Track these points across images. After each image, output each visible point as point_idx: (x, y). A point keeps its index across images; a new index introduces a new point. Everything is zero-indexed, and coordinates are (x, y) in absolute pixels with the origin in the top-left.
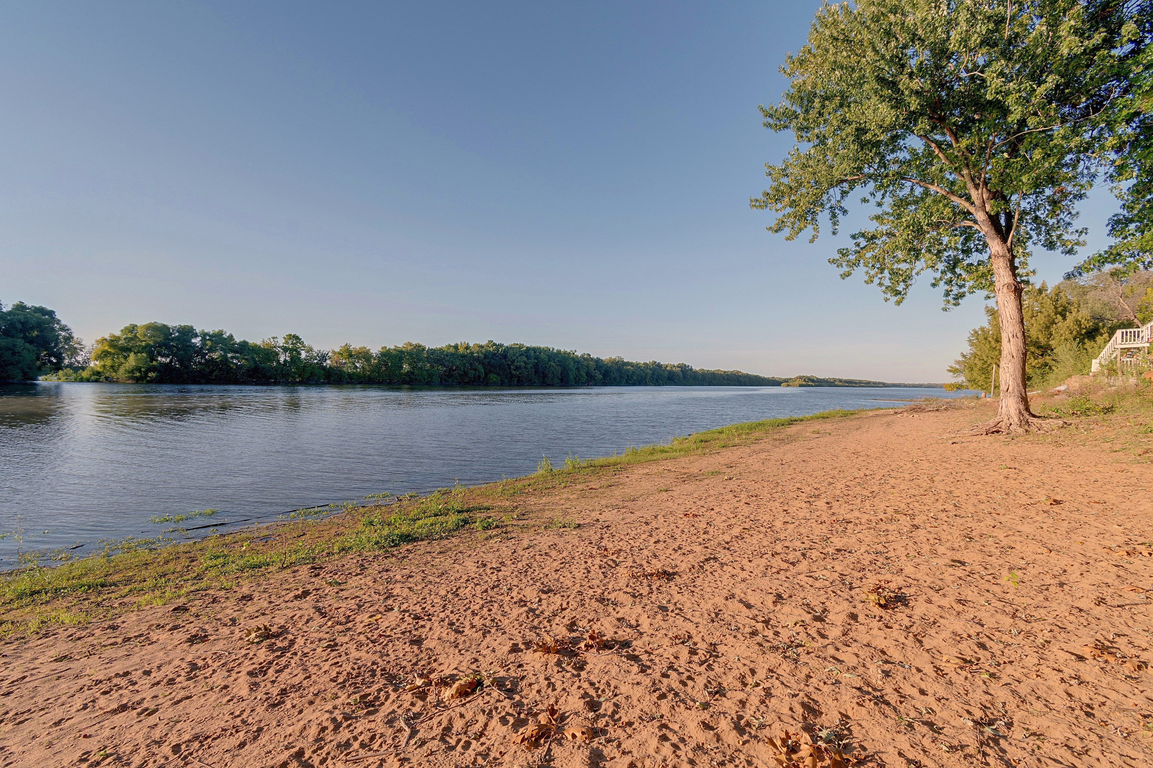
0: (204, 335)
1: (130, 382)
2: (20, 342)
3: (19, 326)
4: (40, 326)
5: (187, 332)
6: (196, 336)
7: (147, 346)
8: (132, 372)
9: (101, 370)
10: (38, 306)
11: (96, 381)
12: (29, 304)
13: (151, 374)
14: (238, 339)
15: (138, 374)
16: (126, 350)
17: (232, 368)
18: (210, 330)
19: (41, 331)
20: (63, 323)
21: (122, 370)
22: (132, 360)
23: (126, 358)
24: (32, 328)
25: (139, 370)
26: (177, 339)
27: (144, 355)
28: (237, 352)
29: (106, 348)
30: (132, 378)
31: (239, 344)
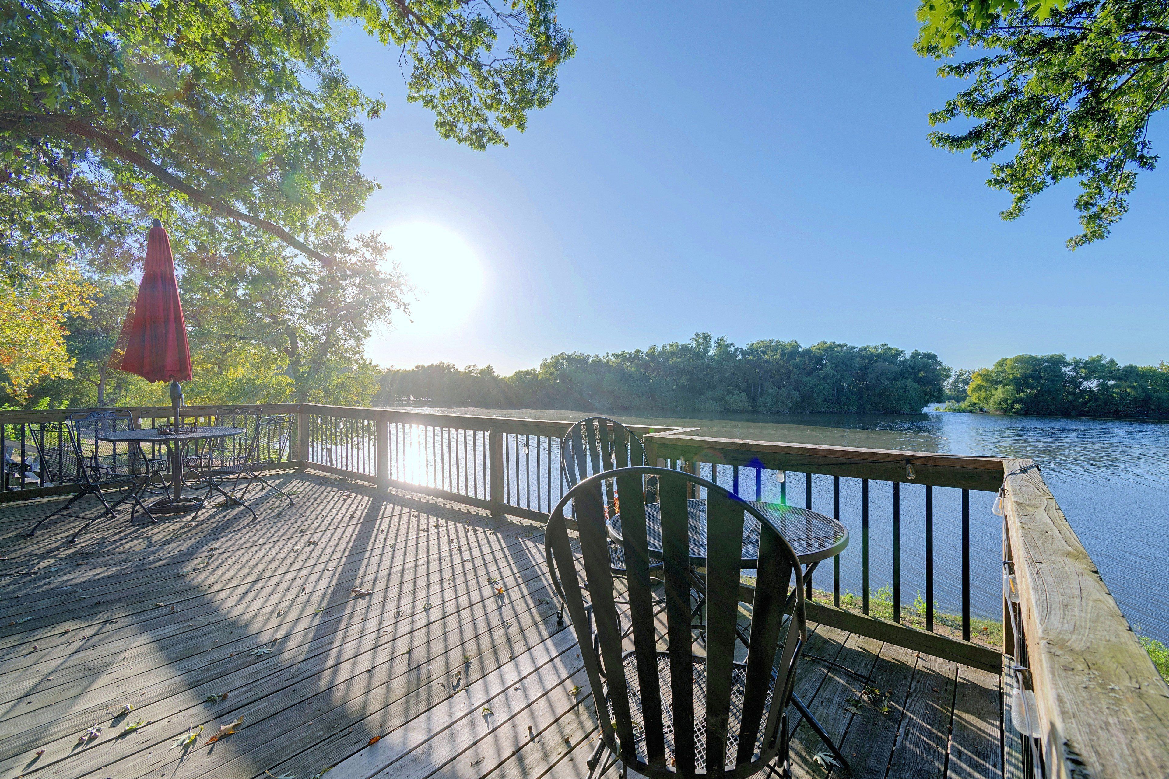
0: (1076, 364)
1: (998, 413)
2: (910, 382)
3: (910, 370)
4: (925, 367)
5: (1058, 362)
6: (1066, 364)
7: (1015, 378)
8: (1000, 403)
9: (976, 402)
10: (926, 352)
11: (971, 412)
12: (921, 351)
13: (1017, 406)
14: (1122, 364)
15: (1005, 406)
16: (996, 383)
17: (1113, 398)
18: (1085, 357)
19: (926, 372)
20: (943, 364)
21: (991, 402)
22: (1000, 393)
23: (996, 389)
24: (919, 371)
25: (1005, 401)
26: (1046, 369)
27: (1011, 387)
28: (1119, 379)
29: (980, 382)
30: (998, 409)
31: (1123, 370)
